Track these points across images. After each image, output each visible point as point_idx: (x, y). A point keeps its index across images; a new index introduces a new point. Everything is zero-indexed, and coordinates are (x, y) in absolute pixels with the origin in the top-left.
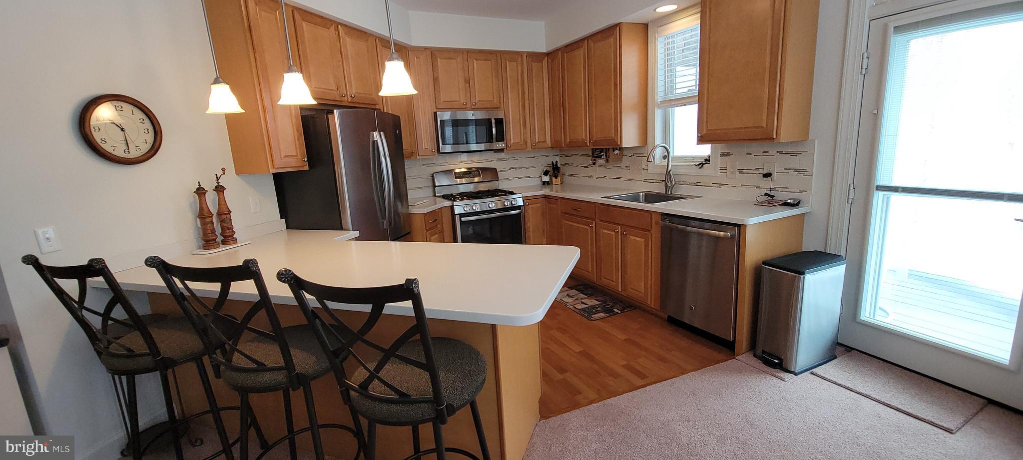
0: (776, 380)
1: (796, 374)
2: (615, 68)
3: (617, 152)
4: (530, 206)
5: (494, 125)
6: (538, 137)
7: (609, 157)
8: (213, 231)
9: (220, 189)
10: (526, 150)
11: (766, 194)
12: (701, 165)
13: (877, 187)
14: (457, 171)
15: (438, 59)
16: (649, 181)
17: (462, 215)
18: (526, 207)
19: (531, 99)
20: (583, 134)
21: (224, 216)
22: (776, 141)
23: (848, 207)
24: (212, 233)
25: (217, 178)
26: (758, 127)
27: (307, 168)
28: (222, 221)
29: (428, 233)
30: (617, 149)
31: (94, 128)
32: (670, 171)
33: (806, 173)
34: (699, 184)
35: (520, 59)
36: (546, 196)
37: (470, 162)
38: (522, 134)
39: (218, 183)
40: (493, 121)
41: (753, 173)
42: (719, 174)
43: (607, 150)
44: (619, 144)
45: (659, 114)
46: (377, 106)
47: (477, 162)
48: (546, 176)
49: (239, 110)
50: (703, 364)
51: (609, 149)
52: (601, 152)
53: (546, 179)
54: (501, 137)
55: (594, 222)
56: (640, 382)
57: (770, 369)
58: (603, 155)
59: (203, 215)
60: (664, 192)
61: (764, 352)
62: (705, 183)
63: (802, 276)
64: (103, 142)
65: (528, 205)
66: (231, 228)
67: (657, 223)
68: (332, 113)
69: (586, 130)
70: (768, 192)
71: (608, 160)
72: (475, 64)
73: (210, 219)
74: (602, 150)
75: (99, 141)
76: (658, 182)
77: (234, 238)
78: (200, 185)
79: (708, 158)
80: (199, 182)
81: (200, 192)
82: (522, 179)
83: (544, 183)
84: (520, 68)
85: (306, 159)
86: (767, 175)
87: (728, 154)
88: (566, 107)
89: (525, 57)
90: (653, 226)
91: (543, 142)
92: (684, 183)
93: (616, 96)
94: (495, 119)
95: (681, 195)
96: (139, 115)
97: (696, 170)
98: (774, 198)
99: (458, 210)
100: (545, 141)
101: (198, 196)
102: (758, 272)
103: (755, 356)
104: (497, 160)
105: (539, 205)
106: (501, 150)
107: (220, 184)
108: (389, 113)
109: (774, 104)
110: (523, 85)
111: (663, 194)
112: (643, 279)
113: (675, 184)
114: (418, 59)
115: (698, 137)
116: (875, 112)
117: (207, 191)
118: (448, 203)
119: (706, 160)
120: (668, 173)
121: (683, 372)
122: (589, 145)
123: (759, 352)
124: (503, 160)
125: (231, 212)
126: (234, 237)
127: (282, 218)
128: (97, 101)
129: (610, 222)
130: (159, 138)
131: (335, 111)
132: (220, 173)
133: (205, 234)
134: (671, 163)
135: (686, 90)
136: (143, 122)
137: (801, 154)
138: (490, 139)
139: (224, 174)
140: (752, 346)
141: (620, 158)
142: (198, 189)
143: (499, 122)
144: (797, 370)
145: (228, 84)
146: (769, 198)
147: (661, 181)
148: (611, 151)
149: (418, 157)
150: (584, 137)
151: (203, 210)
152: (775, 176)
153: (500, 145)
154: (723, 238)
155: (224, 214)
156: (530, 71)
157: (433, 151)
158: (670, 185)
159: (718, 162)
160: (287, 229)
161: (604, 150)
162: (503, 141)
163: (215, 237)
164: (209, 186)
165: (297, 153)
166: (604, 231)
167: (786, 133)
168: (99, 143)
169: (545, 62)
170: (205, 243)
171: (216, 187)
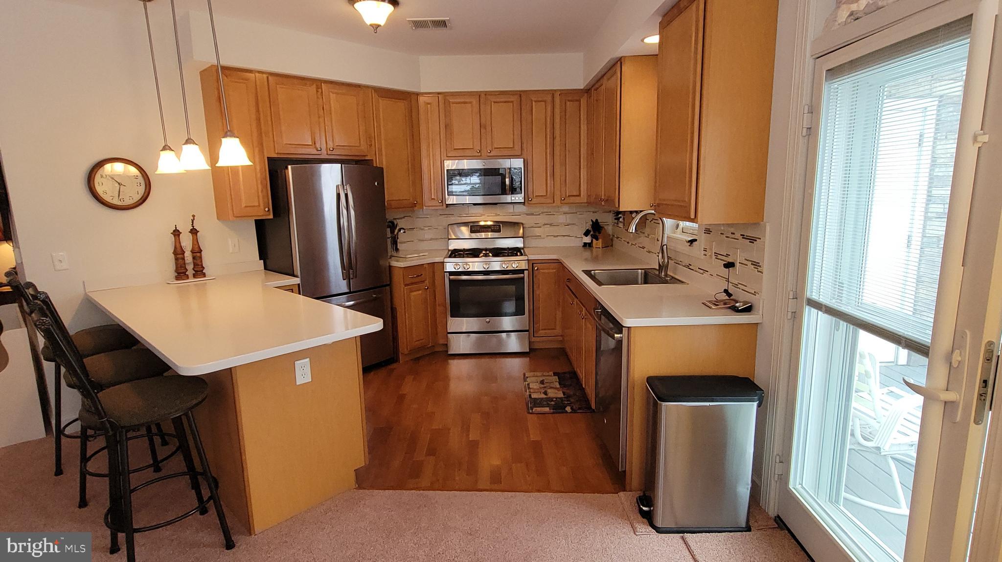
1: (660, 533)
4: (540, 270)
5: (507, 175)
8: (185, 266)
9: (194, 232)
10: (554, 205)
11: (725, 291)
13: (808, 300)
15: (451, 104)
17: (451, 273)
18: (534, 271)
19: (562, 144)
20: (600, 190)
21: (197, 255)
23: (788, 324)
24: (182, 267)
25: (192, 223)
27: (271, 217)
28: (194, 258)
29: (406, 288)
31: (98, 183)
32: (663, 246)
33: (759, 269)
34: (690, 267)
36: (559, 261)
37: (494, 215)
38: (549, 186)
39: (193, 227)
41: (724, 260)
42: (702, 257)
44: (617, 206)
48: (586, 236)
53: (587, 240)
55: (575, 299)
58: (621, 217)
59: (178, 253)
62: (694, 266)
63: (662, 404)
64: (104, 194)
65: (537, 269)
66: (202, 264)
68: (287, 168)
71: (624, 224)
72: (493, 107)
73: (183, 256)
75: (101, 192)
77: (203, 273)
78: (176, 228)
80: (176, 226)
81: (176, 233)
82: (559, 238)
83: (585, 245)
84: (549, 109)
85: (271, 209)
86: (731, 266)
87: (708, 231)
89: (557, 96)
91: (577, 196)
92: (681, 263)
97: (689, 249)
100: (580, 196)
101: (174, 237)
104: (522, 215)
105: (554, 270)
107: (195, 228)
114: (429, 106)
117: (181, 233)
120: (662, 248)
122: (603, 204)
124: (529, 214)
125: (203, 250)
126: (204, 271)
127: (260, 259)
128: (100, 164)
130: (147, 190)
131: (289, 167)
133: (178, 267)
136: (137, 178)
138: (503, 191)
139: (194, 219)
142: (174, 231)
144: (662, 528)
146: (726, 297)
149: (424, 208)
150: (601, 194)
151: (177, 249)
152: (737, 267)
153: (517, 198)
155: (197, 252)
156: (563, 112)
157: (440, 201)
158: (662, 264)
159: (702, 240)
160: (265, 269)
163: (186, 272)
164: (184, 228)
165: (259, 203)
168: (101, 194)
169: (583, 101)
170: (177, 274)
171: (191, 230)
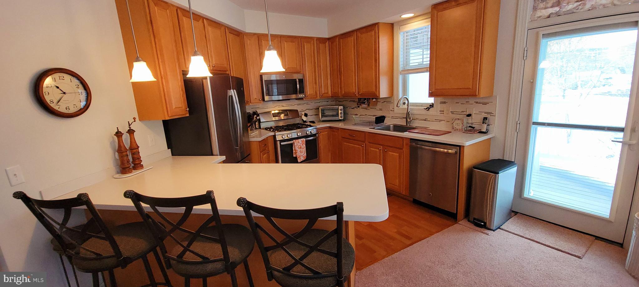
0: (484, 235)
1: (494, 231)
2: (375, 49)
3: (374, 100)
4: (321, 133)
5: (298, 83)
6: (324, 90)
7: (370, 103)
8: (128, 161)
9: (131, 132)
10: (317, 98)
11: (470, 127)
12: (428, 109)
13: (533, 122)
14: (273, 112)
15: (263, 41)
16: (395, 118)
17: (281, 141)
18: (319, 134)
19: (319, 66)
20: (353, 89)
21: (134, 151)
22: (477, 97)
23: (516, 134)
24: (127, 162)
25: (129, 124)
26: (468, 89)
27: (188, 115)
28: (133, 154)
29: (261, 153)
30: (374, 98)
31: (45, 93)
32: (409, 112)
33: (492, 115)
34: (426, 120)
35: (312, 42)
36: (330, 127)
37: (281, 106)
38: (314, 88)
39: (130, 128)
40: (297, 80)
41: (460, 114)
42: (439, 114)
43: (368, 99)
44: (377, 96)
45: (401, 78)
46: (227, 72)
47: (286, 106)
49: (153, 79)
50: (441, 228)
51: (370, 98)
52: (365, 100)
54: (302, 91)
55: (364, 144)
56: (408, 242)
57: (479, 229)
58: (366, 102)
59: (120, 150)
60: (406, 125)
61: (474, 219)
62: (431, 119)
63: (497, 175)
64: (51, 103)
65: (320, 133)
66: (139, 158)
67: (407, 144)
68: (206, 78)
69: (355, 87)
70: (471, 125)
71: (369, 105)
72: (285, 45)
73: (126, 153)
74: (365, 99)
75: (49, 102)
76: (400, 118)
78: (118, 130)
79: (432, 105)
80: (117, 128)
81: (119, 134)
84: (312, 47)
85: (188, 109)
86: (469, 115)
87: (444, 103)
88: (342, 72)
89: (315, 41)
90: (404, 146)
91: (327, 93)
92: (417, 119)
93: (376, 66)
94: (298, 79)
95: (416, 126)
96: (76, 81)
97: (425, 112)
98: (474, 129)
99: (279, 138)
100: (328, 93)
101: (117, 137)
102: (470, 173)
103: (469, 221)
104: (298, 105)
105: (327, 133)
106: (302, 99)
107: (131, 128)
108: (234, 77)
109: (476, 75)
110: (314, 58)
111: (405, 125)
112: (398, 178)
113: (412, 120)
114: (250, 41)
115: (429, 93)
116: (532, 81)
117: (123, 133)
118: (272, 134)
119: (430, 106)
120: (408, 114)
121: (432, 234)
122: (357, 96)
123: (471, 219)
124: (301, 104)
125: (139, 147)
126: (141, 164)
127: (168, 148)
128: (47, 73)
129: (375, 144)
130: (89, 97)
132: (131, 121)
133: (122, 163)
134: (410, 107)
135: (417, 64)
136: (78, 87)
137: (489, 103)
138: (295, 92)
139: (135, 121)
140: (467, 215)
141: (376, 104)
142: (117, 133)
143: (301, 81)
144: (494, 228)
145: (145, 62)
146: (472, 129)
147: (403, 118)
148: (371, 100)
149: (250, 104)
150: (354, 91)
151: (121, 147)
152: (473, 116)
153: (301, 96)
154: (450, 153)
155: (134, 149)
156: (318, 49)
157: (260, 100)
158: (409, 120)
159: (438, 107)
160: (172, 155)
161: (367, 99)
162: (304, 93)
163: (129, 165)
164: (124, 129)
165: (182, 105)
166: (371, 149)
167: (483, 92)
168: (49, 103)
169: (327, 44)
170: (122, 169)
171: (129, 130)
